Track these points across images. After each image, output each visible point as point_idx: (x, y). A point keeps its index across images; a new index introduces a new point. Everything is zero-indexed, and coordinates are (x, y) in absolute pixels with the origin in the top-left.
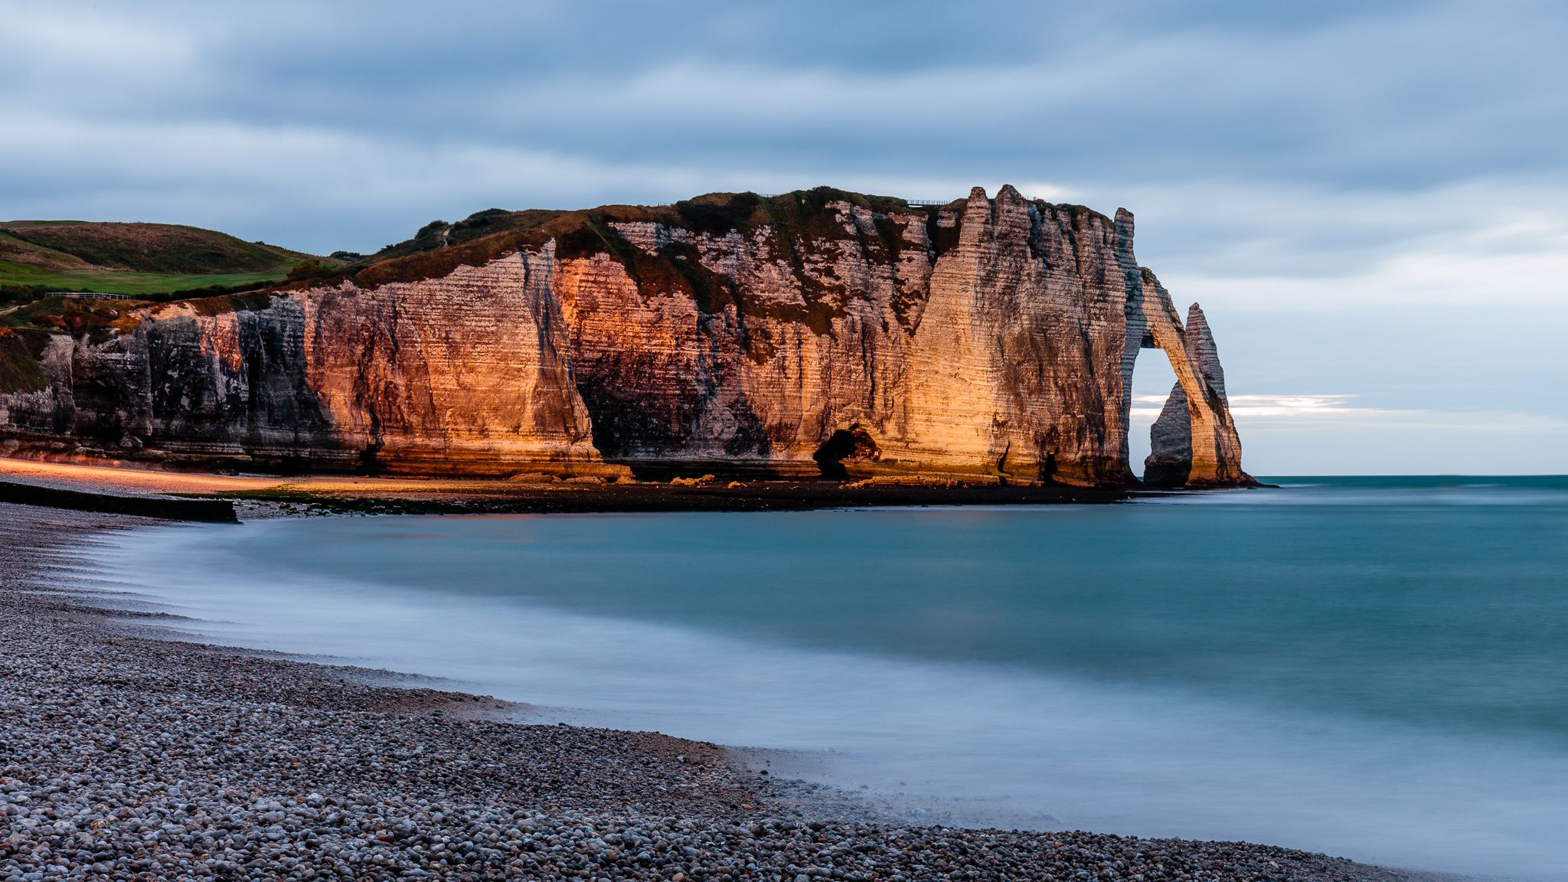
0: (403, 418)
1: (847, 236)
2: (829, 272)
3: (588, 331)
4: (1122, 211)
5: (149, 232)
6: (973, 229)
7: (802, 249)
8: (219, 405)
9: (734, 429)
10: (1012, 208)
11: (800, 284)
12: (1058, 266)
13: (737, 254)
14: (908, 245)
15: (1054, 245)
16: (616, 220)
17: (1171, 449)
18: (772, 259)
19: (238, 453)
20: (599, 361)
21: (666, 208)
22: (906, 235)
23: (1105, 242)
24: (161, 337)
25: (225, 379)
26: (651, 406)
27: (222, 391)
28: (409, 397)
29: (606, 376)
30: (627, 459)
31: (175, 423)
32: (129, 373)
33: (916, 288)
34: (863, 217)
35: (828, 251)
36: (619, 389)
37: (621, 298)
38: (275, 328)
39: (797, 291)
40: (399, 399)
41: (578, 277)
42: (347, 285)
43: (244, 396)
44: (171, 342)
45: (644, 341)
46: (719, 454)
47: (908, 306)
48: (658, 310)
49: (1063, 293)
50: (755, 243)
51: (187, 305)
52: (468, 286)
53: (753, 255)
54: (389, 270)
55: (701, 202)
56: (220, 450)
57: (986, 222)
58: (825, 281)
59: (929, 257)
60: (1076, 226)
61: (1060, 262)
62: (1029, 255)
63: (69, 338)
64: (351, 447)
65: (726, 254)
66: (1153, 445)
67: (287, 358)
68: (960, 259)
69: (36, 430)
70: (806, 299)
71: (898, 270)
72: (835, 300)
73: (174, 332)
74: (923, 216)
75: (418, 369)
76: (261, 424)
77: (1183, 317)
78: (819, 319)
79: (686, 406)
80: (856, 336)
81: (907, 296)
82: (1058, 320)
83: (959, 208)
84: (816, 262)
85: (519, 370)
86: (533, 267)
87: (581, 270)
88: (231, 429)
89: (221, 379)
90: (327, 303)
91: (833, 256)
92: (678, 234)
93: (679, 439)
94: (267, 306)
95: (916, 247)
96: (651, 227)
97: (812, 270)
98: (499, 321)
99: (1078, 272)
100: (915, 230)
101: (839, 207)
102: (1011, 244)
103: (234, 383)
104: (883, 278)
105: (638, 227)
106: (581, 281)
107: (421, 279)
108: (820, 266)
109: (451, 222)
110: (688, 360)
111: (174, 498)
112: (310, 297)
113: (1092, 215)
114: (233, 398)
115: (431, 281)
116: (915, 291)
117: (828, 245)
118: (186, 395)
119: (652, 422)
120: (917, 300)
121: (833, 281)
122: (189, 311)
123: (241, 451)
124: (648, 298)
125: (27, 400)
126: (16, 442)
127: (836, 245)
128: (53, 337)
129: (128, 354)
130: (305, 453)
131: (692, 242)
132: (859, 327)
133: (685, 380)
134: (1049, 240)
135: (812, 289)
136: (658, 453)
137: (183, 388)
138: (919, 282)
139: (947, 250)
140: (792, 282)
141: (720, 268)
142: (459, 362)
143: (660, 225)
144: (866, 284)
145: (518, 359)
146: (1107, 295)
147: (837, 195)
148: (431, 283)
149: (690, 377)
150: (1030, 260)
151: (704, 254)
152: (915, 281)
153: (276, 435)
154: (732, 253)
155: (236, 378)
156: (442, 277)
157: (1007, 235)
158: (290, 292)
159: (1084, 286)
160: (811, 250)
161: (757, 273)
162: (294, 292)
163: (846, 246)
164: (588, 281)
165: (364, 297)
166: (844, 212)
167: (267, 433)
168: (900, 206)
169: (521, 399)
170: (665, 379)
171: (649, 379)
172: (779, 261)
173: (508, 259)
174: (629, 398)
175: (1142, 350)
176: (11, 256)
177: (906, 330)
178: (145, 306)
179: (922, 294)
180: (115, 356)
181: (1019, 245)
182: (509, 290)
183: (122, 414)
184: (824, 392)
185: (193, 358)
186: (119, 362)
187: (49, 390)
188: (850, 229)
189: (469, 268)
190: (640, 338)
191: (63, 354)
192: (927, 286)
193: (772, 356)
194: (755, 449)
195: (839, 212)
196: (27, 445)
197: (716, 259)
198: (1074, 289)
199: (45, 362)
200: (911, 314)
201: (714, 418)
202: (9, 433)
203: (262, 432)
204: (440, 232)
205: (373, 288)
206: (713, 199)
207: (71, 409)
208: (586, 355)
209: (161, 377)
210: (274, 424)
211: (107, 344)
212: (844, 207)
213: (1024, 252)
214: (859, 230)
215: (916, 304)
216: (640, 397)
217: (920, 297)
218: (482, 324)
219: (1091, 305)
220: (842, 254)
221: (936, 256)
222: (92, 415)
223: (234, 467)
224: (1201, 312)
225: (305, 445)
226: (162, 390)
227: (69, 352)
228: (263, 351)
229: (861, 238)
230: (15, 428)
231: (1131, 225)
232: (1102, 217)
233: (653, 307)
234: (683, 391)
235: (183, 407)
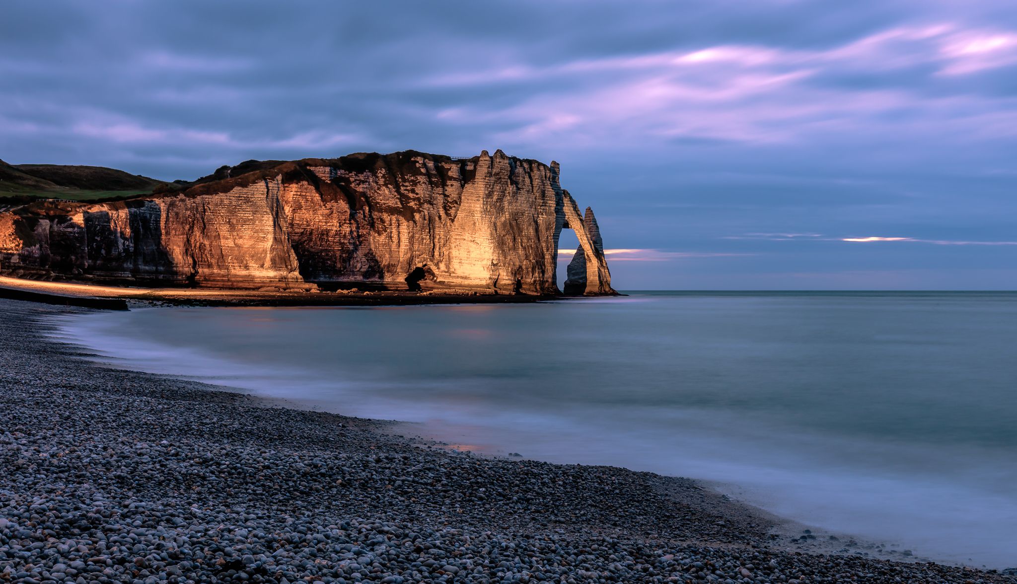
0: (208, 260)
1: (421, 174)
2: (413, 191)
3: (297, 219)
4: (554, 162)
5: (86, 170)
6: (482, 171)
7: (400, 180)
8: (120, 253)
9: (367, 266)
10: (501, 160)
11: (399, 197)
12: (523, 189)
13: (369, 182)
14: (451, 178)
15: (521, 179)
16: (311, 166)
17: (576, 277)
18: (386, 185)
19: (128, 277)
20: (302, 233)
21: (335, 160)
22: (450, 174)
23: (546, 177)
24: (91, 221)
25: (122, 241)
26: (327, 255)
27: (121, 247)
28: (211, 250)
29: (305, 241)
30: (316, 280)
31: (98, 262)
32: (76, 238)
33: (455, 199)
34: (430, 165)
35: (412, 181)
36: (312, 247)
37: (313, 203)
38: (146, 217)
39: (397, 200)
40: (206, 251)
41: (292, 193)
42: (182, 196)
43: (132, 249)
44: (97, 223)
45: (324, 224)
46: (359, 278)
47: (451, 208)
48: (331, 209)
49: (525, 202)
50: (377, 177)
51: (105, 205)
52: (239, 197)
53: (377, 183)
54: (201, 189)
55: (352, 157)
56: (120, 275)
57: (489, 168)
58: (411, 195)
59: (461, 184)
60: (532, 169)
61: (524, 187)
62: (509, 183)
63: (48, 221)
64: (183, 274)
65: (364, 182)
66: (568, 275)
67: (153, 231)
68: (476, 185)
69: (32, 265)
70: (402, 204)
71: (446, 190)
72: (416, 204)
73: (98, 218)
74: (458, 164)
75: (215, 237)
76: (140, 263)
77: (583, 213)
78: (407, 213)
79: (344, 255)
80: (426, 222)
81: (450, 203)
82: (523, 215)
83: (475, 161)
84: (407, 186)
85: (264, 237)
86: (271, 188)
87: (294, 189)
88: (125, 265)
89: (121, 241)
90: (172, 205)
91: (415, 183)
92: (340, 172)
93: (340, 271)
94: (143, 206)
95: (455, 179)
96: (328, 169)
97: (405, 190)
98: (255, 214)
99: (532, 192)
100: (454, 171)
101: (418, 160)
102: (500, 178)
103: (127, 243)
104: (439, 194)
105: (321, 169)
106: (294, 195)
107: (217, 194)
108: (408, 188)
109: (232, 166)
110: (345, 233)
111: (97, 298)
112: (163, 202)
113: (539, 164)
114: (126, 250)
115: (222, 194)
116: (454, 201)
117: (412, 178)
118: (104, 249)
119: (328, 263)
120: (455, 205)
121: (415, 195)
122: (105, 208)
123: (130, 276)
124: (326, 203)
125: (27, 251)
126: (22, 271)
127: (417, 178)
128: (40, 220)
129: (76, 229)
130: (161, 277)
131: (347, 176)
132: (427, 218)
133: (344, 243)
134: (519, 176)
135: (403, 198)
136: (330, 278)
137: (102, 245)
138: (456, 196)
139: (470, 181)
140: (395, 196)
141: (360, 189)
142: (235, 234)
143: (332, 168)
144: (431, 197)
145: (263, 232)
146: (546, 203)
147: (417, 154)
148: (222, 195)
149: (346, 241)
150: (509, 186)
151: (353, 182)
152: (454, 196)
153: (147, 268)
154: (366, 182)
155: (128, 240)
156: (227, 192)
157: (498, 174)
158: (154, 199)
159: (535, 198)
160: (404, 180)
161: (378, 191)
162: (156, 199)
163: (421, 179)
164: (297, 195)
165: (189, 202)
166: (420, 162)
167: (142, 267)
168: (448, 159)
169: (265, 251)
170: (334, 242)
171: (326, 242)
172: (389, 186)
173: (259, 184)
174: (317, 251)
175: (563, 230)
176: (20, 181)
177: (450, 219)
178: (85, 206)
179: (458, 202)
180: (70, 230)
181: (504, 179)
182: (259, 199)
183: (73, 257)
184: (410, 249)
185: (107, 231)
186: (71, 232)
187: (38, 246)
188: (423, 170)
189: (240, 188)
190: (322, 222)
191: (45, 229)
192: (460, 198)
193: (385, 231)
194: (377, 276)
195: (418, 162)
196: (27, 272)
197: (359, 184)
198: (531, 200)
199: (36, 232)
200: (452, 212)
201: (357, 261)
202: (19, 266)
203: (140, 267)
204: (226, 171)
205: (194, 197)
206: (357, 156)
207: (48, 255)
208: (296, 231)
209: (91, 240)
210: (146, 263)
211: (66, 224)
212: (420, 160)
213: (507, 182)
214: (427, 171)
215: (455, 207)
216: (322, 251)
217: (457, 203)
218: (246, 215)
219: (539, 208)
220: (419, 182)
221: (465, 184)
222: (59, 258)
223: (126, 284)
224: (592, 211)
225: (161, 273)
226: (92, 246)
227: (48, 228)
228: (141, 227)
229: (428, 175)
230: (22, 264)
231: (558, 169)
232: (544, 166)
233: (328, 207)
234: (342, 248)
235: (102, 254)
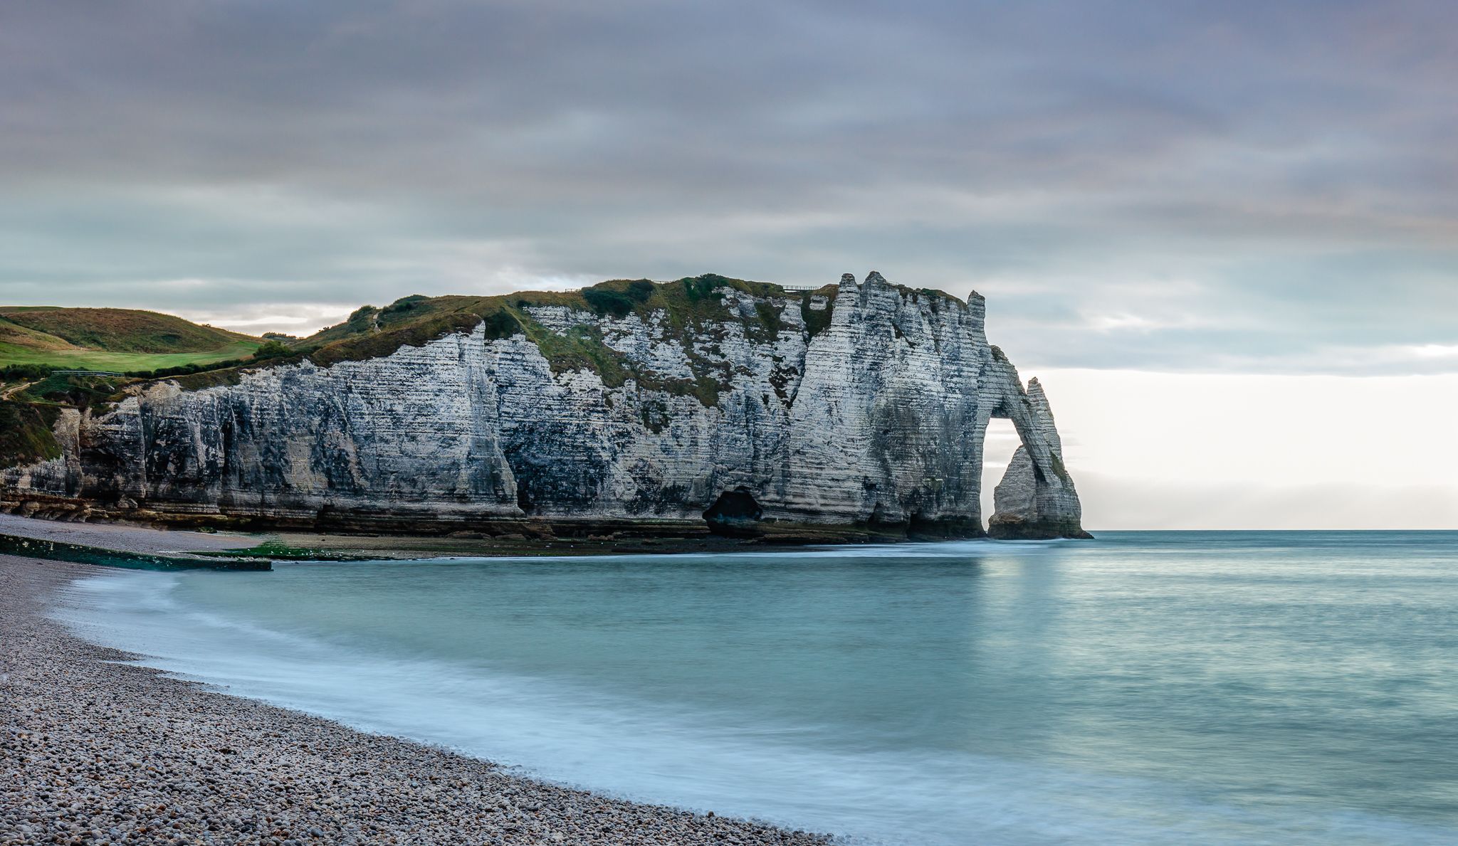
0: (353, 481)
1: (732, 319)
2: (716, 351)
3: (507, 404)
4: (974, 294)
5: (116, 317)
6: (842, 312)
7: (692, 330)
8: (200, 471)
9: (634, 491)
10: (878, 292)
11: (690, 361)
12: (919, 345)
13: (636, 335)
14: (785, 326)
15: (915, 325)
16: (529, 305)
17: (1013, 509)
18: (665, 339)
19: (215, 513)
20: (516, 430)
21: (573, 294)
22: (783, 317)
23: (960, 323)
24: (151, 410)
25: (205, 447)
26: (561, 470)
27: (202, 458)
28: (359, 463)
29: (522, 444)
30: (540, 517)
31: (162, 486)
32: (126, 443)
33: (792, 365)
34: (745, 301)
35: (715, 332)
36: (533, 456)
37: (536, 374)
38: (244, 402)
39: (687, 368)
40: (350, 465)
41: (497, 356)
42: (306, 363)
43: (221, 463)
44: (159, 414)
45: (556, 412)
46: (621, 513)
47: (785, 381)
48: (567, 384)
49: (923, 369)
50: (651, 325)
51: (173, 382)
52: (409, 364)
53: (649, 335)
54: (342, 350)
55: (603, 289)
56: (200, 510)
57: (856, 306)
58: (713, 358)
59: (804, 337)
60: (934, 309)
61: (920, 341)
62: (893, 334)
63: (76, 411)
64: (309, 508)
65: (626, 334)
66: (997, 506)
67: (255, 429)
68: (833, 338)
69: (52, 493)
70: (696, 375)
71: (776, 349)
72: (721, 376)
73: (162, 405)
74: (798, 300)
75: (366, 438)
76: (233, 487)
77: (1025, 386)
78: (708, 393)
79: (592, 471)
80: (739, 408)
81: (784, 372)
82: (919, 393)
83: (831, 293)
84: (704, 342)
85: (454, 439)
86: (466, 347)
87: (500, 349)
88: (209, 492)
89: (202, 447)
90: (289, 380)
91: (720, 336)
92: (584, 316)
93: (586, 500)
94: (238, 383)
95: (792, 328)
96: (560, 311)
97: (701, 349)
98: (437, 395)
99: (937, 350)
100: (792, 312)
101: (724, 292)
102: (877, 325)
103: (212, 451)
104: (763, 355)
105: (550, 311)
106: (501, 359)
107: (369, 358)
108: (708, 345)
109: (380, 306)
110: (594, 429)
112: (274, 374)
113: (949, 299)
114: (211, 464)
115: (377, 360)
116: (791, 368)
117: (714, 326)
118: (172, 462)
119: (562, 485)
120: (793, 376)
121: (719, 359)
122: (175, 388)
123: (218, 511)
124: (559, 374)
125: (46, 467)
126: (37, 505)
127: (722, 326)
128: (63, 410)
129: (125, 426)
130: (270, 513)
131: (595, 324)
132: (743, 399)
133: (591, 448)
134: (911, 321)
135: (700, 365)
136: (567, 512)
137: (169, 456)
138: (795, 359)
139: (820, 330)
140: (683, 360)
141: (621, 346)
142: (402, 432)
143: (568, 309)
144: (749, 362)
145: (453, 429)
146: (962, 371)
147: (723, 282)
148: (377, 362)
149: (595, 445)
150: (894, 339)
151: (607, 334)
152: (791, 359)
153: (246, 496)
154: (631, 334)
155: (214, 446)
156: (387, 356)
157: (874, 316)
158: (257, 370)
159: (942, 363)
160: (700, 331)
161: (652, 351)
162: (261, 369)
163: (731, 327)
164: (507, 359)
165: (320, 375)
166: (728, 297)
167: (239, 495)
168: (777, 291)
169: (455, 465)
170: (573, 446)
171: (560, 446)
172: (672, 341)
173: (445, 340)
174: (543, 463)
175: (992, 420)
176: (9, 338)
177: (784, 402)
178: (137, 383)
179: (799, 369)
180: (114, 427)
181: (884, 326)
182: (445, 367)
183: (120, 478)
184: (712, 459)
185: (178, 428)
186: (117, 432)
187: (62, 458)
188: (735, 312)
189: (411, 348)
190: (551, 409)
191: (72, 425)
192: (802, 363)
193: (667, 426)
194: (652, 508)
195: (724, 296)
196: (46, 506)
197: (617, 339)
198: (933, 365)
199: (56, 432)
200: (789, 388)
201: (617, 482)
202: (31, 496)
203: (234, 494)
204: (370, 316)
205: (328, 366)
206: (614, 285)
207: (79, 474)
208: (504, 425)
209: (152, 445)
210: (245, 486)
211: (107, 417)
212: (728, 292)
213: (889, 332)
214: (742, 312)
215: (792, 379)
216: (552, 462)
217: (796, 373)
218: (422, 397)
219: (948, 379)
220: (727, 334)
221: (810, 336)
222: (94, 479)
223: (213, 525)
224: (1040, 385)
225: (270, 506)
226: (151, 458)
227: (77, 424)
228: (234, 422)
229: (744, 319)
230: (36, 492)
231: (982, 308)
232: (957, 300)
233: (562, 382)
234: (589, 457)
235: (169, 472)
